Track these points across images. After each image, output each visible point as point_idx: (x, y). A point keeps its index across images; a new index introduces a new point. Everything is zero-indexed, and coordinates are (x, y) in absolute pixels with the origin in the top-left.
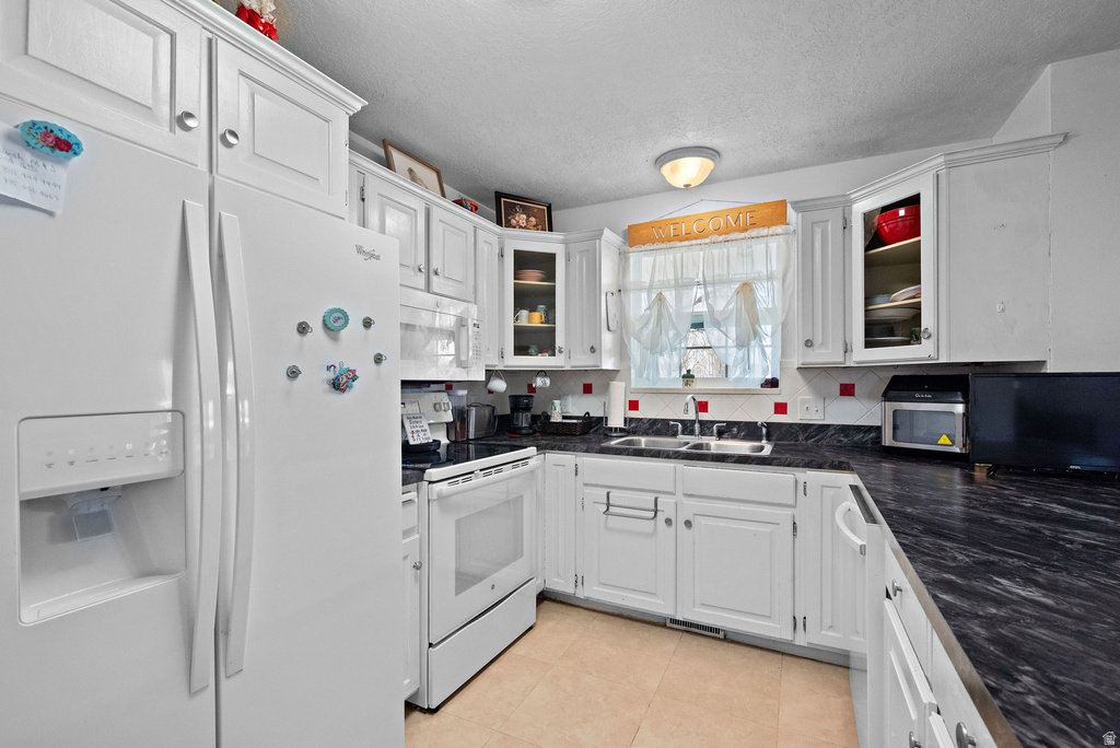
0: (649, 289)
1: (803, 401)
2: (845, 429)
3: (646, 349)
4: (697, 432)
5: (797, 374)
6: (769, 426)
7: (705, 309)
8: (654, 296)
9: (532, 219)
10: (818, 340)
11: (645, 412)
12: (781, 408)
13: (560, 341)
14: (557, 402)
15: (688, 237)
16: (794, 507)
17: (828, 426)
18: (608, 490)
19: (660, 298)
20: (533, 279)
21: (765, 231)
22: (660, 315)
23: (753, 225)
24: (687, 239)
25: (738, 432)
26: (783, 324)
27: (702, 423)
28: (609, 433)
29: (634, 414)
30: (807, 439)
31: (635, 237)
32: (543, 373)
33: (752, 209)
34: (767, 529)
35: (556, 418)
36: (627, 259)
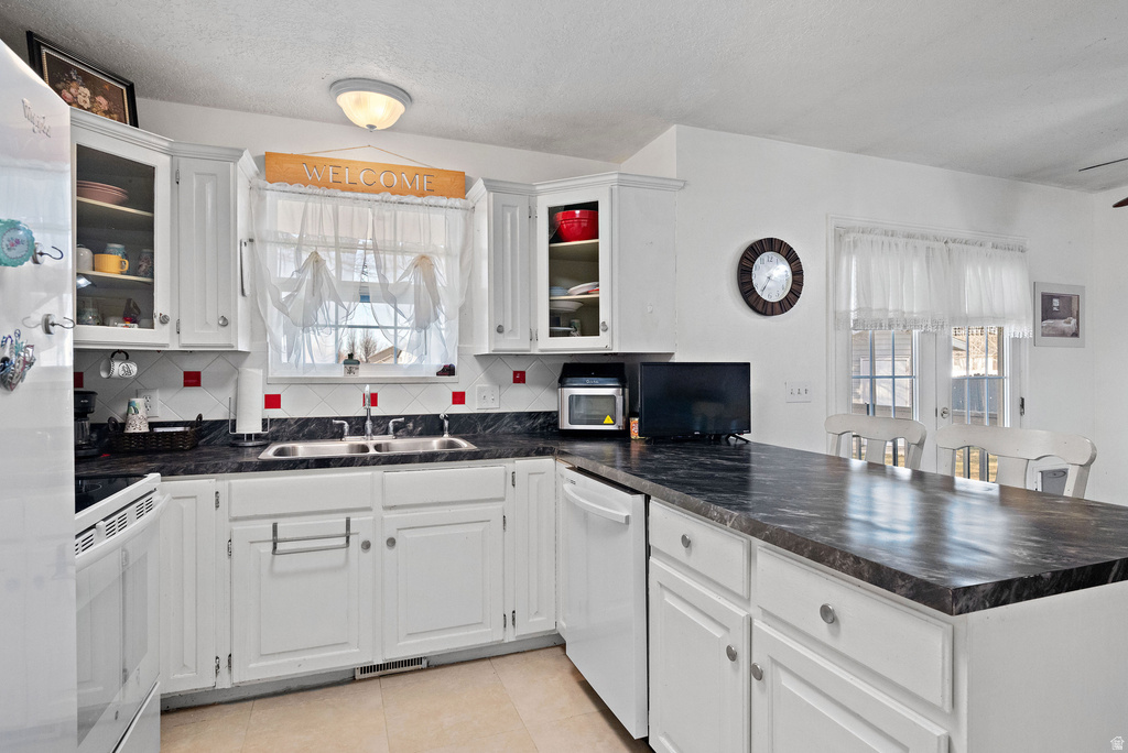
0: (299, 246)
1: (481, 390)
2: (518, 416)
3: (295, 324)
4: (369, 431)
5: (475, 361)
6: (450, 417)
7: (377, 280)
8: (305, 256)
9: (101, 99)
10: (508, 327)
11: (286, 411)
12: (459, 398)
13: (161, 305)
14: (139, 402)
15: (352, 187)
16: (502, 499)
17: (504, 414)
18: (275, 521)
19: (316, 261)
20: (106, 200)
21: (443, 201)
22: (316, 275)
23: (431, 191)
24: (352, 190)
25: (415, 427)
26: (461, 310)
27: (374, 419)
28: (236, 442)
29: (274, 413)
30: (485, 429)
31: (274, 168)
32: (126, 355)
33: (431, 173)
34: (478, 528)
35: (138, 426)
36: (262, 198)
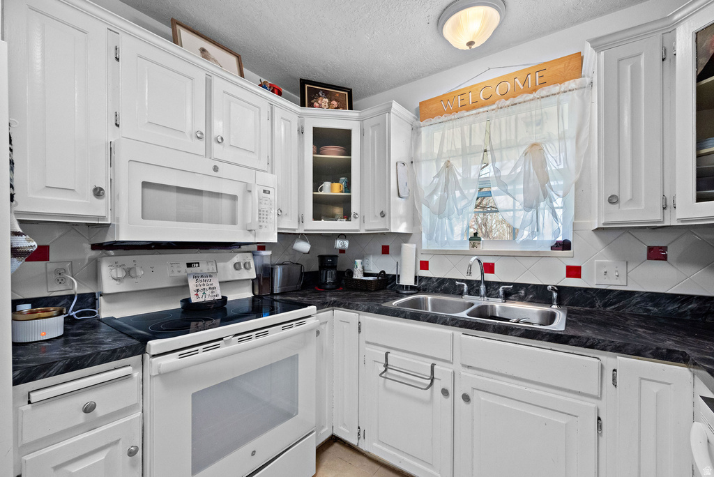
0: (438, 160)
1: (600, 265)
2: (654, 298)
3: (434, 213)
4: (482, 292)
5: (594, 238)
6: (560, 289)
7: (492, 174)
8: (442, 164)
9: (334, 102)
10: (626, 195)
11: (435, 272)
12: (574, 272)
13: (355, 208)
14: (358, 262)
15: (476, 105)
16: (599, 398)
17: (632, 293)
18: (387, 350)
19: (448, 165)
21: (556, 89)
22: (447, 180)
23: (543, 84)
24: (474, 108)
25: (526, 294)
26: (576, 184)
27: (487, 284)
28: (399, 291)
29: (424, 273)
30: (605, 305)
31: (425, 112)
32: (342, 236)
33: (541, 69)
34: (563, 420)
35: (358, 275)
36: (419, 134)
